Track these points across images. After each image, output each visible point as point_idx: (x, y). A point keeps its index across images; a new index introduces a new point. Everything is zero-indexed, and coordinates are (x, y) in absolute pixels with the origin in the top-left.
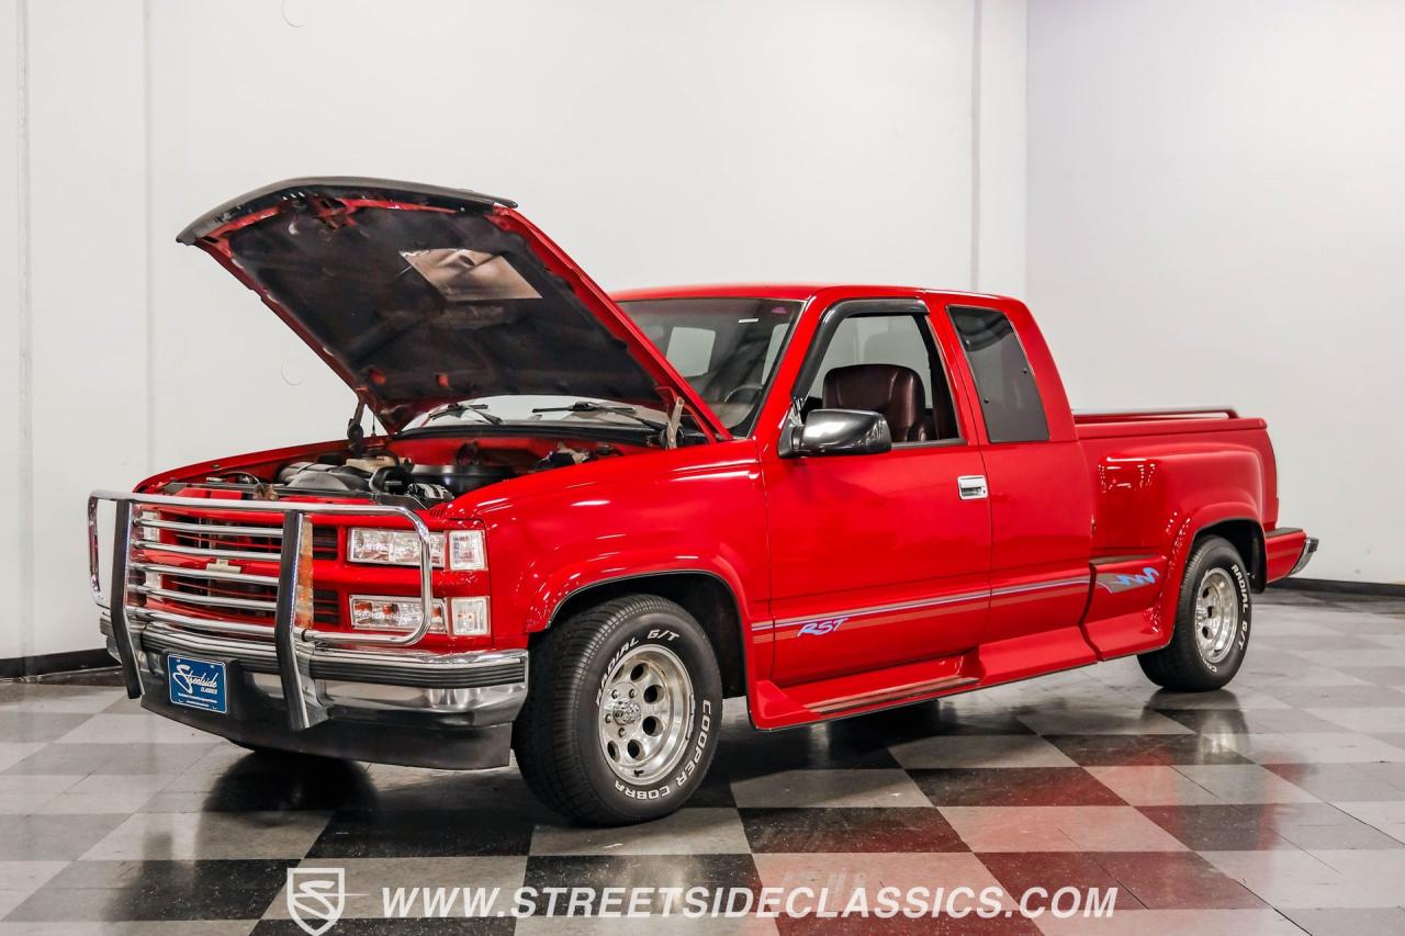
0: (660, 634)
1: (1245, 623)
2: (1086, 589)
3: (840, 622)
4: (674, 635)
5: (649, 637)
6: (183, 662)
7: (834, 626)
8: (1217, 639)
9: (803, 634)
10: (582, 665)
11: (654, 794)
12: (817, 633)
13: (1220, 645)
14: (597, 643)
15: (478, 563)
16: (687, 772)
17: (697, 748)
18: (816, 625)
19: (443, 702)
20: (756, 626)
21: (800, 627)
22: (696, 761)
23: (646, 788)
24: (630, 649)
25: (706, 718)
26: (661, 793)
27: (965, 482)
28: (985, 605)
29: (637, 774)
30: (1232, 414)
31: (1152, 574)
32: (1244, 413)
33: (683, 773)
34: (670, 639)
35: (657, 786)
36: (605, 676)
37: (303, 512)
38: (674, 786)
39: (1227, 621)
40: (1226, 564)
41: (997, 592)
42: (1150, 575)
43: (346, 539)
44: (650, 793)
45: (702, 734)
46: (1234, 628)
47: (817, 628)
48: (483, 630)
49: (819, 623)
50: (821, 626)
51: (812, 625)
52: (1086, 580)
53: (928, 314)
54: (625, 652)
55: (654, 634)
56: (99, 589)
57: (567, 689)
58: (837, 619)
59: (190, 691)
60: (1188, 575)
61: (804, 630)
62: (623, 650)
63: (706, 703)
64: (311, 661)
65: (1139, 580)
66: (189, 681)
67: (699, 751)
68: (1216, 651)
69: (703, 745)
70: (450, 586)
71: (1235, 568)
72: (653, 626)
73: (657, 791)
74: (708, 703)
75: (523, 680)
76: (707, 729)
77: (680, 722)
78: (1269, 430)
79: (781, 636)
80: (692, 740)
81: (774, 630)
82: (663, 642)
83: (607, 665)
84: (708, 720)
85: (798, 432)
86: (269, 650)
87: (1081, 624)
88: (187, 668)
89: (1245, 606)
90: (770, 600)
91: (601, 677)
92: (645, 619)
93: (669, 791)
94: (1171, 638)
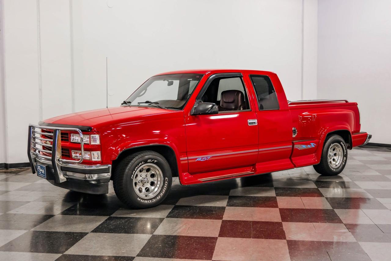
0: (151, 161)
1: (345, 158)
2: (291, 149)
3: (209, 158)
4: (156, 161)
5: (148, 161)
6: (39, 166)
7: (207, 159)
8: (337, 162)
9: (197, 161)
10: (127, 169)
11: (150, 201)
12: (202, 160)
13: (337, 164)
14: (132, 163)
15: (98, 142)
16: (160, 196)
17: (164, 190)
19: (89, 177)
20: (181, 159)
21: (196, 159)
22: (163, 193)
24: (142, 165)
25: (166, 182)
26: (152, 201)
27: (250, 121)
28: (257, 153)
29: (146, 196)
30: (346, 101)
31: (314, 145)
32: (350, 101)
33: (159, 196)
34: (155, 162)
35: (151, 199)
36: (134, 171)
37: (58, 130)
38: (156, 199)
39: (340, 157)
40: (339, 142)
41: (260, 150)
42: (313, 145)
43: (70, 136)
44: (148, 201)
45: (165, 186)
46: (342, 159)
47: (202, 159)
48: (100, 160)
49: (202, 158)
50: (203, 159)
51: (199, 158)
52: (291, 146)
53: (242, 77)
54: (141, 166)
55: (149, 161)
57: (123, 174)
58: (209, 156)
59: (40, 173)
60: (326, 145)
61: (197, 160)
63: (166, 178)
64: (61, 166)
65: (309, 146)
66: (40, 170)
67: (164, 191)
69: (165, 189)
70: (89, 148)
71: (342, 143)
72: (149, 159)
73: (151, 201)
74: (167, 178)
75: (109, 172)
76: (166, 185)
77: (160, 183)
78: (358, 106)
79: (190, 161)
80: (162, 187)
81: (188, 160)
82: (153, 163)
83: (135, 168)
84: (167, 182)
87: (290, 158)
88: (40, 167)
89: (345, 153)
90: (186, 152)
91: (133, 172)
92: (147, 157)
93: (154, 201)
94: (320, 162)
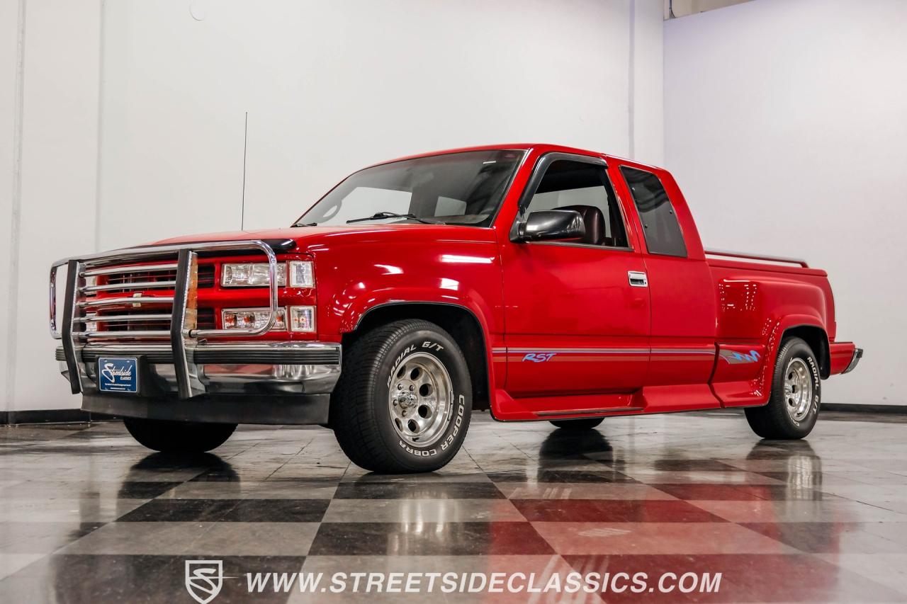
0: (431, 345)
1: (817, 396)
2: (713, 358)
3: (551, 355)
4: (440, 347)
5: (423, 347)
6: (109, 362)
7: (547, 357)
8: (799, 406)
9: (526, 360)
10: (378, 359)
11: (426, 453)
12: (536, 360)
13: (801, 409)
14: (388, 345)
15: (309, 282)
16: (448, 442)
17: (455, 427)
18: (534, 355)
20: (494, 350)
21: (524, 355)
22: (455, 435)
23: (421, 449)
24: (411, 353)
25: (461, 407)
26: (430, 453)
27: (633, 275)
28: (646, 359)
29: (414, 440)
30: (804, 265)
31: (756, 355)
32: (812, 265)
33: (446, 442)
34: (438, 350)
35: (428, 449)
36: (394, 368)
37: (192, 250)
38: (439, 450)
39: (805, 393)
40: (804, 356)
41: (655, 351)
42: (754, 357)
43: (221, 270)
44: (423, 452)
45: (459, 417)
46: (810, 398)
47: (535, 357)
48: (311, 329)
49: (537, 354)
50: (538, 356)
51: (533, 354)
52: (713, 352)
53: (607, 168)
54: (407, 355)
55: (426, 344)
56: (55, 329)
57: (368, 374)
58: (549, 353)
59: (113, 381)
60: (779, 360)
61: (527, 357)
62: (405, 352)
63: (461, 396)
64: (194, 351)
65: (747, 358)
66: (112, 374)
67: (457, 429)
68: (798, 414)
69: (459, 425)
70: (290, 298)
71: (809, 358)
72: (427, 339)
73: (427, 452)
74: (463, 397)
75: (338, 363)
76: (462, 414)
77: (444, 405)
78: (829, 278)
79: (511, 359)
80: (452, 421)
81: (507, 354)
82: (432, 351)
83: (396, 360)
85: (523, 227)
86: (167, 348)
87: (710, 383)
88: (111, 365)
89: (817, 385)
90: (504, 334)
91: (391, 368)
92: (421, 333)
93: (436, 453)
94: (769, 400)
